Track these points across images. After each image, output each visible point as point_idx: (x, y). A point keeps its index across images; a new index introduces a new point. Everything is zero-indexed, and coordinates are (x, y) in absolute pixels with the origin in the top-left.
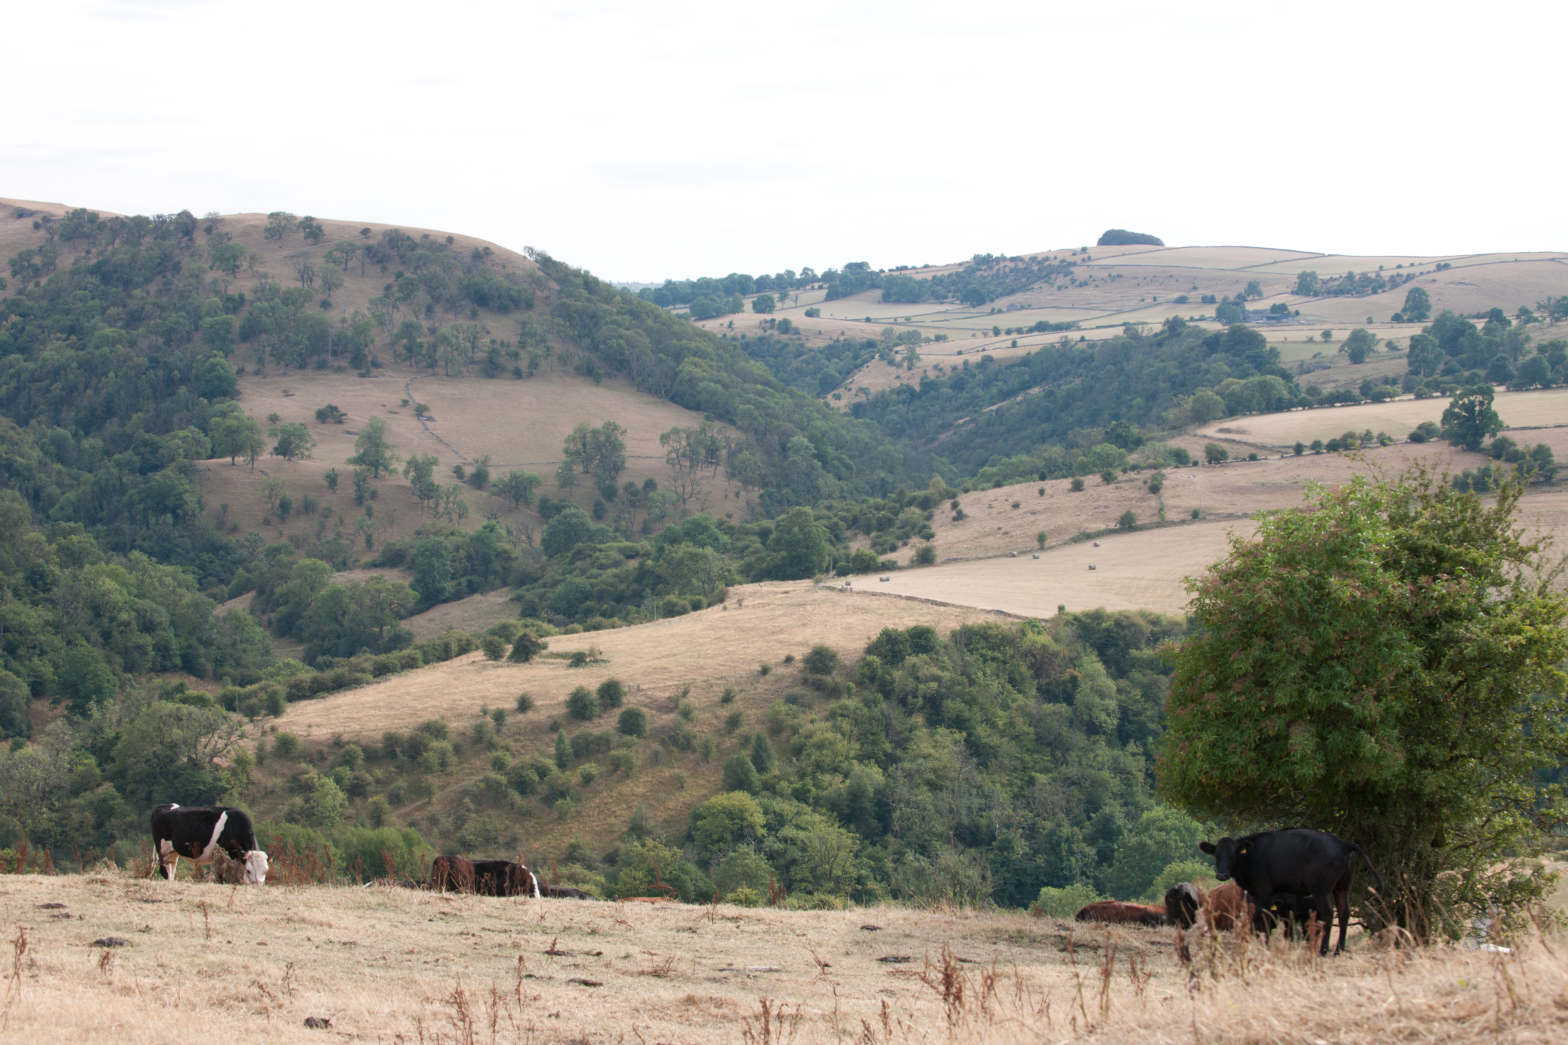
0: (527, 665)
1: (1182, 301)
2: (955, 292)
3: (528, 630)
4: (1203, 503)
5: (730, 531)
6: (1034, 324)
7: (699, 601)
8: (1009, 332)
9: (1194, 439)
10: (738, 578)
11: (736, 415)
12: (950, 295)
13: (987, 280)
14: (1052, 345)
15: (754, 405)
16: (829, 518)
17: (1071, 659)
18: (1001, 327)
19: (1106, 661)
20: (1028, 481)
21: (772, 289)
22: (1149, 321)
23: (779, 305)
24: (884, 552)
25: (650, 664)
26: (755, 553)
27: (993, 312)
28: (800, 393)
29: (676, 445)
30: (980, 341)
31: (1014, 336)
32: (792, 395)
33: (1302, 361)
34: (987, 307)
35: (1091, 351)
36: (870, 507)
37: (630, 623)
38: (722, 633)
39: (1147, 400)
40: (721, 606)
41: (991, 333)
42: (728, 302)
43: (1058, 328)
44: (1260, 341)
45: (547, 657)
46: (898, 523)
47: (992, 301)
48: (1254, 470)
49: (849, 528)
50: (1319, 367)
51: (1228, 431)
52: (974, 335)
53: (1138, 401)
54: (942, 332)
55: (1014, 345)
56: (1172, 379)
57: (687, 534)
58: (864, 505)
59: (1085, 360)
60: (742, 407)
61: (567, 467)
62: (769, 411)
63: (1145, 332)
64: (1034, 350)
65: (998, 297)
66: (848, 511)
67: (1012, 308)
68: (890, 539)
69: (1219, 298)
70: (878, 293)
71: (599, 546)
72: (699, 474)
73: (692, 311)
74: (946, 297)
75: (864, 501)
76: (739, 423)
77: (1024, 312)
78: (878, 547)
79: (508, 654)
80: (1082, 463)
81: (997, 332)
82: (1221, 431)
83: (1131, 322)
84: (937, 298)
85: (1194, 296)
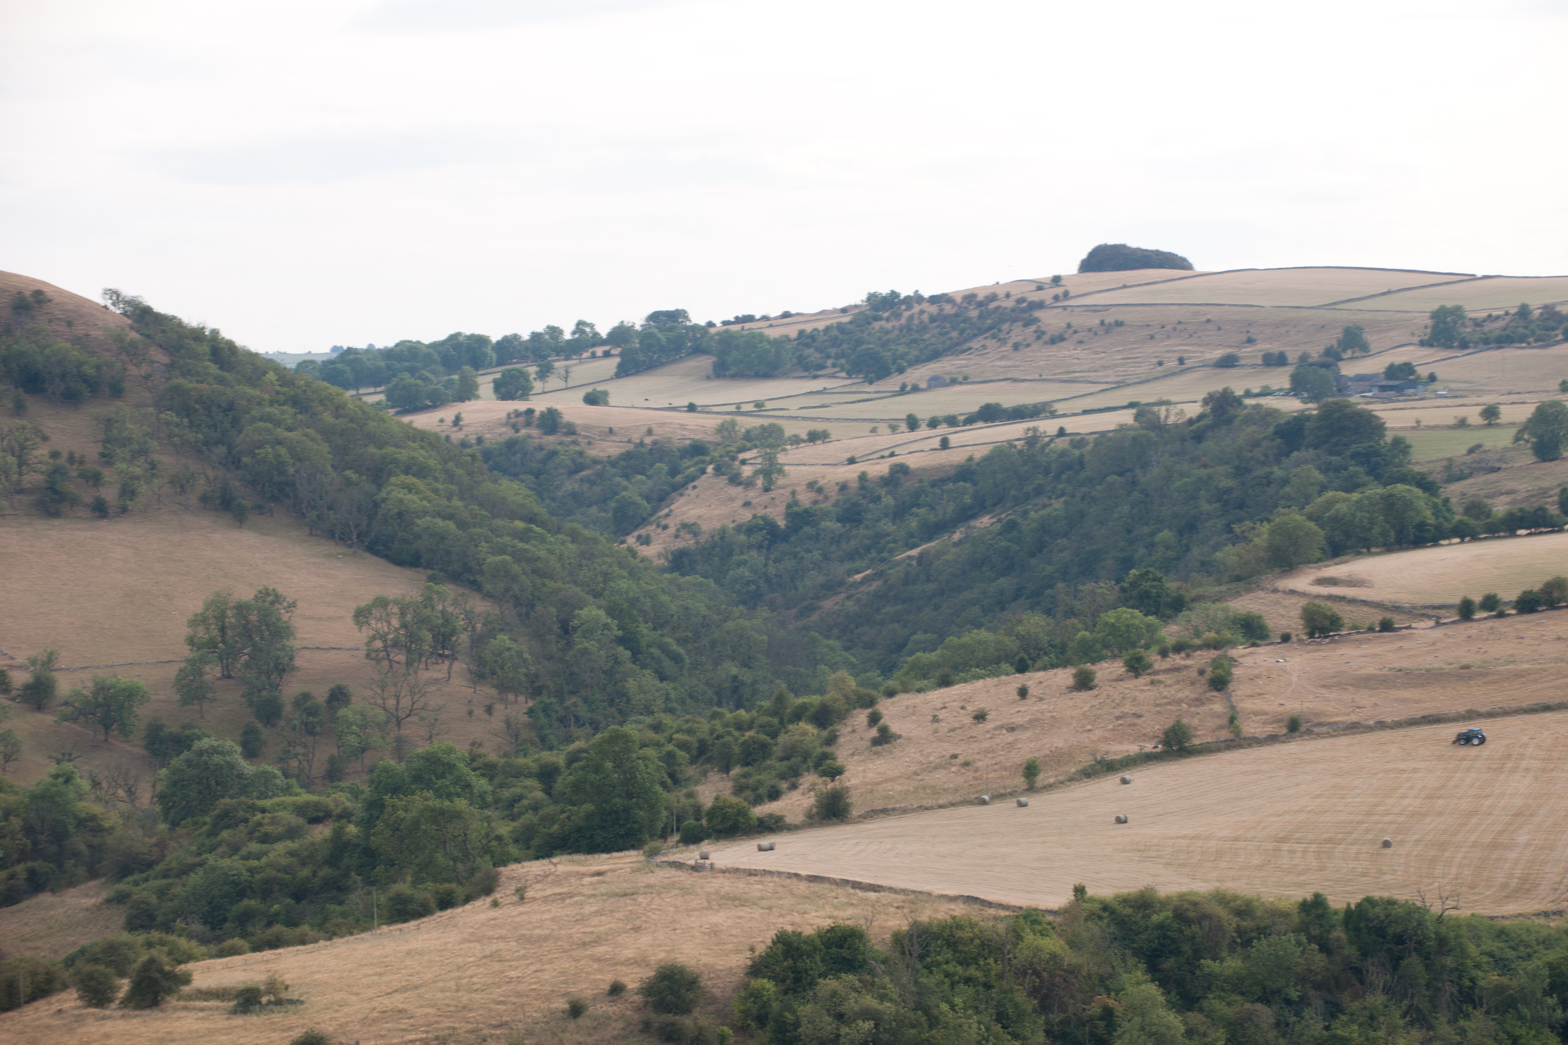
0: (155, 1013)
1: (1228, 362)
2: (837, 357)
3: (154, 952)
4: (1306, 705)
5: (488, 770)
6: (975, 409)
7: (450, 893)
8: (933, 423)
9: (1274, 597)
10: (513, 850)
11: (482, 573)
12: (830, 362)
13: (891, 336)
14: (1010, 444)
15: (512, 555)
16: (658, 745)
17: (1102, 979)
18: (919, 416)
19: (1164, 981)
20: (992, 674)
21: (524, 358)
22: (1173, 399)
23: (538, 386)
24: (758, 800)
25: (375, 1004)
26: (535, 808)
27: (903, 391)
28: (587, 533)
29: (383, 627)
30: (885, 440)
31: (943, 429)
32: (574, 536)
33: (1450, 460)
34: (893, 383)
35: (1077, 452)
36: (726, 725)
37: (331, 935)
38: (494, 947)
39: (1181, 533)
40: (489, 900)
41: (903, 427)
42: (450, 383)
43: (1018, 414)
44: (1374, 427)
45: (190, 997)
46: (777, 750)
47: (901, 371)
48: (1389, 647)
49: (693, 761)
50: (1479, 469)
51: (1332, 582)
52: (874, 430)
53: (1165, 535)
54: (819, 427)
55: (945, 444)
56: (1221, 497)
57: (418, 778)
58: (717, 722)
59: (1068, 467)
60: (491, 559)
61: (194, 668)
62: (539, 564)
63: (1171, 417)
64: (979, 454)
65: (913, 363)
66: (690, 732)
67: (936, 382)
68: (767, 778)
69: (1293, 356)
70: (706, 362)
71: (260, 803)
72: (425, 675)
73: (389, 397)
74: (822, 367)
75: (715, 716)
76: (488, 587)
77: (957, 388)
78: (748, 793)
79: (121, 994)
80: (1083, 642)
81: (913, 423)
82: (1321, 582)
83: (1144, 401)
84: (806, 368)
85: (1249, 354)
